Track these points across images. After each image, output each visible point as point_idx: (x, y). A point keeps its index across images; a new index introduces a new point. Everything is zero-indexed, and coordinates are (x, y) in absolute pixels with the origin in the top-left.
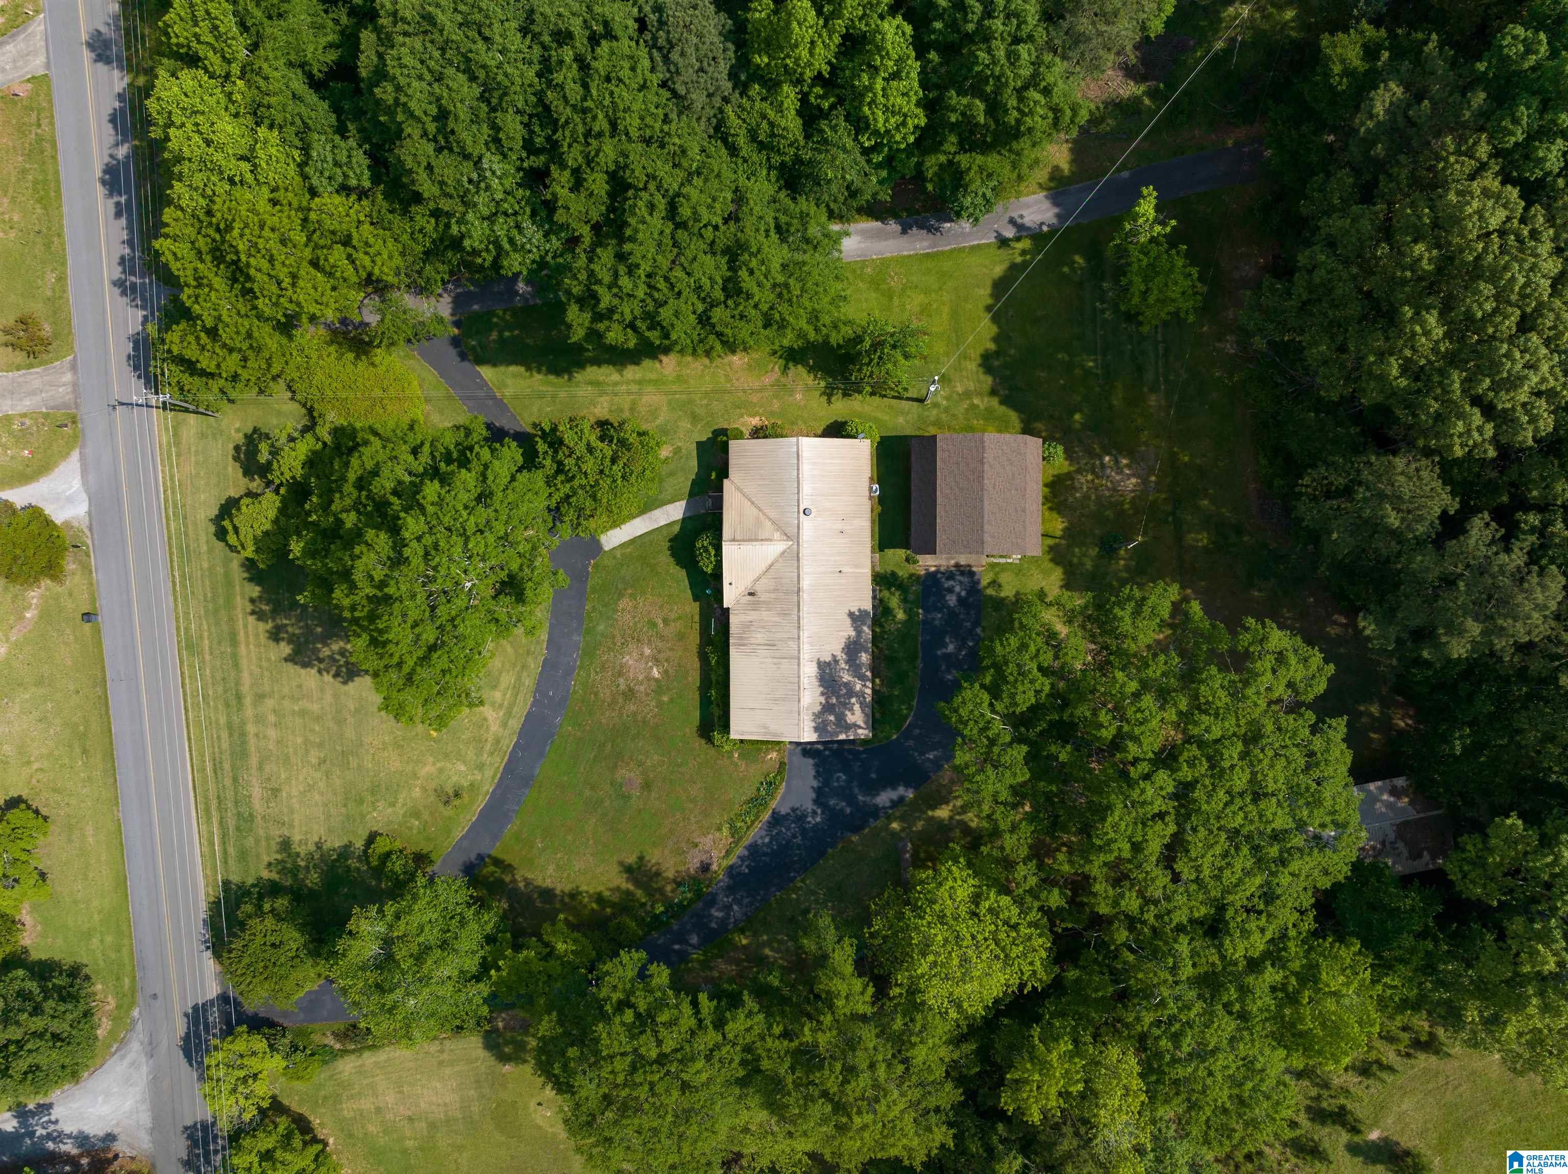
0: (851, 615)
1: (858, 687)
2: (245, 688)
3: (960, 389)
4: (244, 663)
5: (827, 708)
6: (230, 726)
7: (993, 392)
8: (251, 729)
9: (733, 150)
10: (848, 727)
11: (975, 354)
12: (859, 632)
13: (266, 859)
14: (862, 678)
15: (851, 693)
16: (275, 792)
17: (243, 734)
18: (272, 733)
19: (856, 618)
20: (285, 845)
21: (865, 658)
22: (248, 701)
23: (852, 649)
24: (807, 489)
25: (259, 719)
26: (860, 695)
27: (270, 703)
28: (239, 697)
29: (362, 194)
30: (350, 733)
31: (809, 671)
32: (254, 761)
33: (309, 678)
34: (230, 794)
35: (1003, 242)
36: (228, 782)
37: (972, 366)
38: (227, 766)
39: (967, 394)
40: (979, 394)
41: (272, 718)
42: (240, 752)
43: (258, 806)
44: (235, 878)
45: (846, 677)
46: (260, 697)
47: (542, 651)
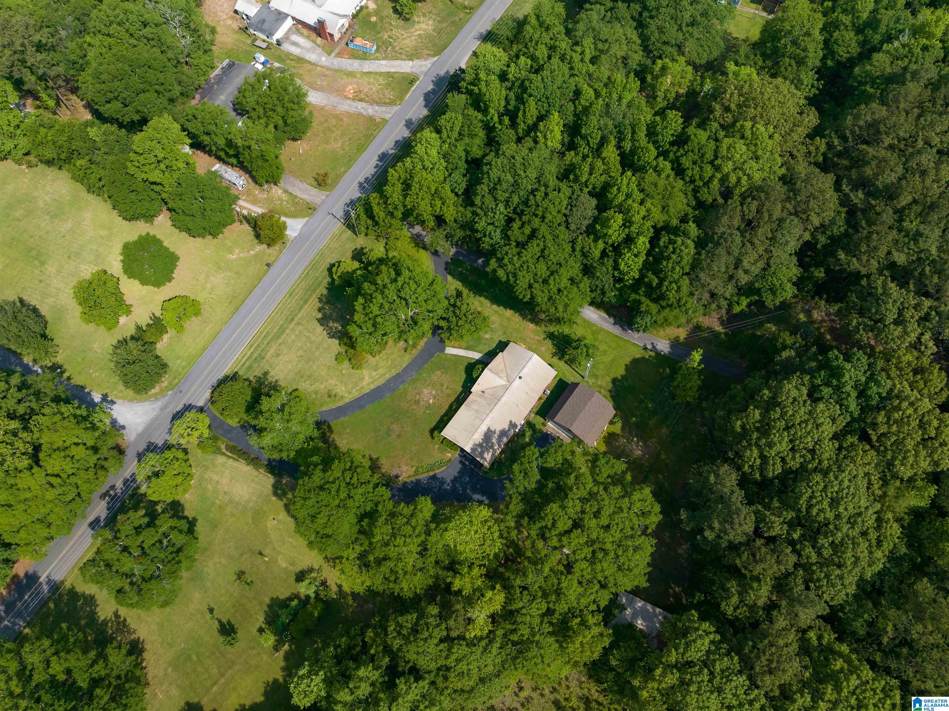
0: (511, 422)
1: (496, 447)
2: (296, 319)
3: (599, 383)
4: (303, 311)
5: (480, 445)
6: (282, 326)
7: (610, 391)
8: (288, 331)
9: (574, 250)
10: (482, 458)
11: (612, 376)
12: (509, 430)
13: (256, 374)
14: (499, 445)
15: (492, 447)
16: (278, 355)
17: (284, 331)
18: (293, 337)
19: (512, 425)
20: (266, 374)
21: (505, 440)
22: (294, 322)
23: (503, 433)
24: (525, 371)
25: (293, 330)
26: (495, 451)
27: (301, 327)
28: (292, 320)
29: (457, 194)
30: (317, 354)
31: (483, 428)
32: (280, 341)
33: (319, 329)
34: (263, 346)
35: (645, 348)
36: (265, 342)
37: (609, 379)
38: (270, 337)
39: (600, 387)
40: (605, 389)
41: (297, 332)
42: (277, 336)
43: (269, 355)
44: (240, 373)
45: (494, 441)
46: (299, 324)
47: (399, 370)
